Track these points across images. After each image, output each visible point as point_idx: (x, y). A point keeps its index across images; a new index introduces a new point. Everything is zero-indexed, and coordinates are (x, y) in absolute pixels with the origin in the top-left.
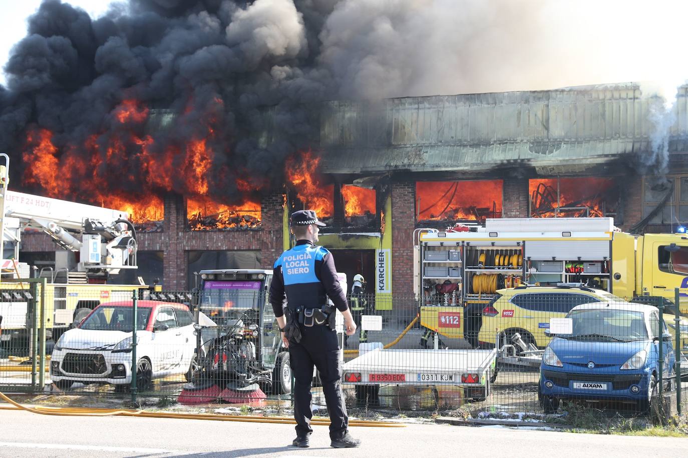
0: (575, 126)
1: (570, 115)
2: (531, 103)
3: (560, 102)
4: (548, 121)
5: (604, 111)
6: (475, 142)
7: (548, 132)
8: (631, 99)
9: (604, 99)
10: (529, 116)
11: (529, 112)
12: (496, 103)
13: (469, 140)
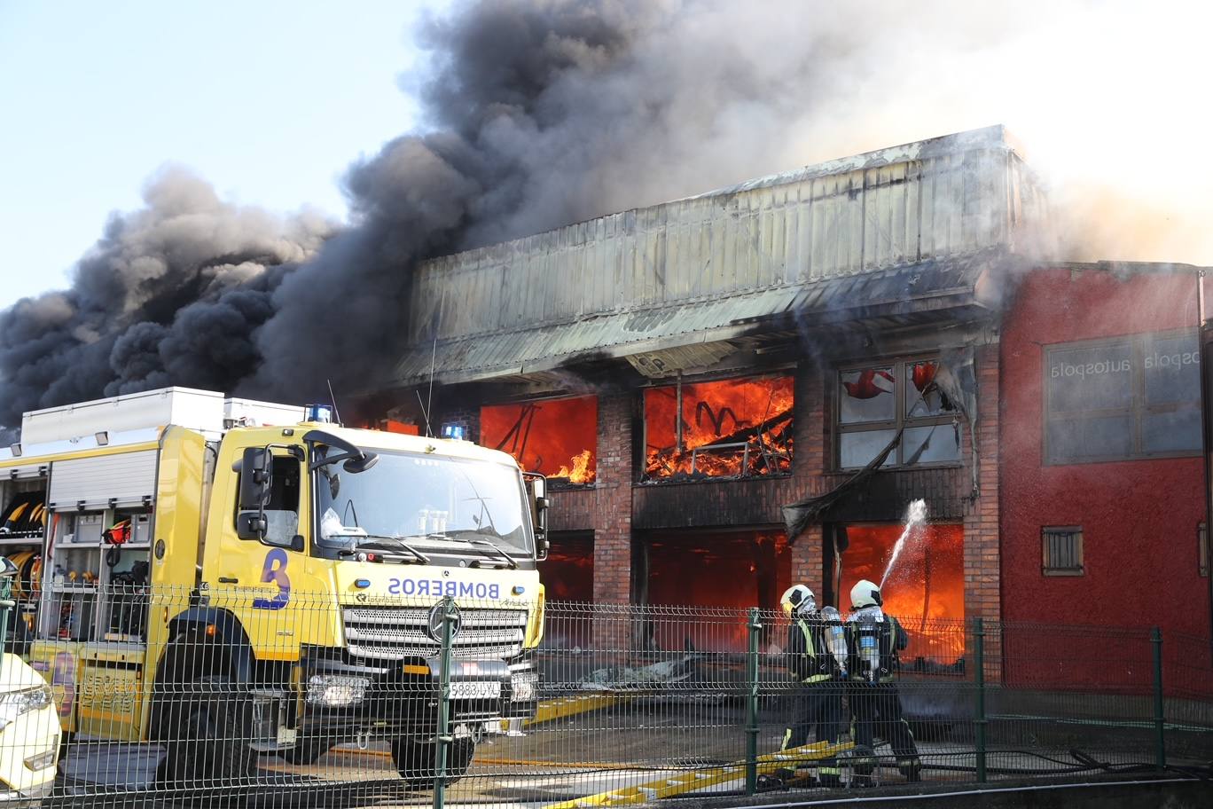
0: (707, 270)
1: (700, 248)
2: (638, 234)
3: (684, 224)
4: (663, 267)
5: (758, 233)
6: (551, 322)
7: (663, 288)
8: (805, 201)
9: (758, 209)
10: (634, 260)
11: (635, 252)
12: (585, 242)
13: (542, 319)
